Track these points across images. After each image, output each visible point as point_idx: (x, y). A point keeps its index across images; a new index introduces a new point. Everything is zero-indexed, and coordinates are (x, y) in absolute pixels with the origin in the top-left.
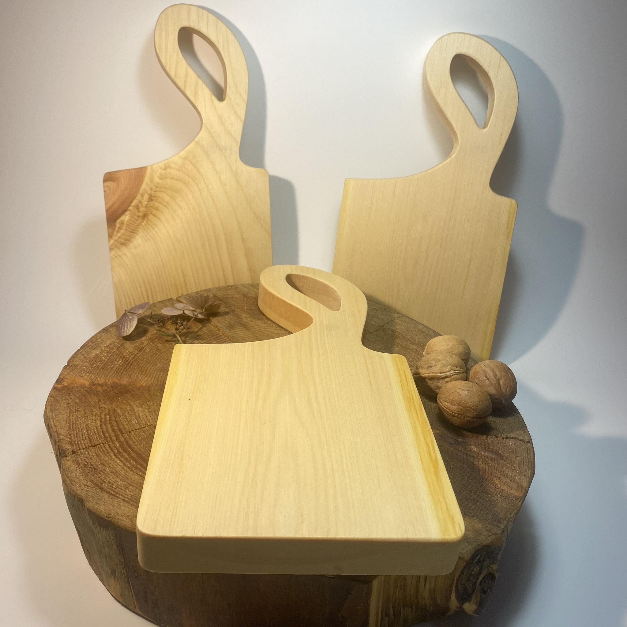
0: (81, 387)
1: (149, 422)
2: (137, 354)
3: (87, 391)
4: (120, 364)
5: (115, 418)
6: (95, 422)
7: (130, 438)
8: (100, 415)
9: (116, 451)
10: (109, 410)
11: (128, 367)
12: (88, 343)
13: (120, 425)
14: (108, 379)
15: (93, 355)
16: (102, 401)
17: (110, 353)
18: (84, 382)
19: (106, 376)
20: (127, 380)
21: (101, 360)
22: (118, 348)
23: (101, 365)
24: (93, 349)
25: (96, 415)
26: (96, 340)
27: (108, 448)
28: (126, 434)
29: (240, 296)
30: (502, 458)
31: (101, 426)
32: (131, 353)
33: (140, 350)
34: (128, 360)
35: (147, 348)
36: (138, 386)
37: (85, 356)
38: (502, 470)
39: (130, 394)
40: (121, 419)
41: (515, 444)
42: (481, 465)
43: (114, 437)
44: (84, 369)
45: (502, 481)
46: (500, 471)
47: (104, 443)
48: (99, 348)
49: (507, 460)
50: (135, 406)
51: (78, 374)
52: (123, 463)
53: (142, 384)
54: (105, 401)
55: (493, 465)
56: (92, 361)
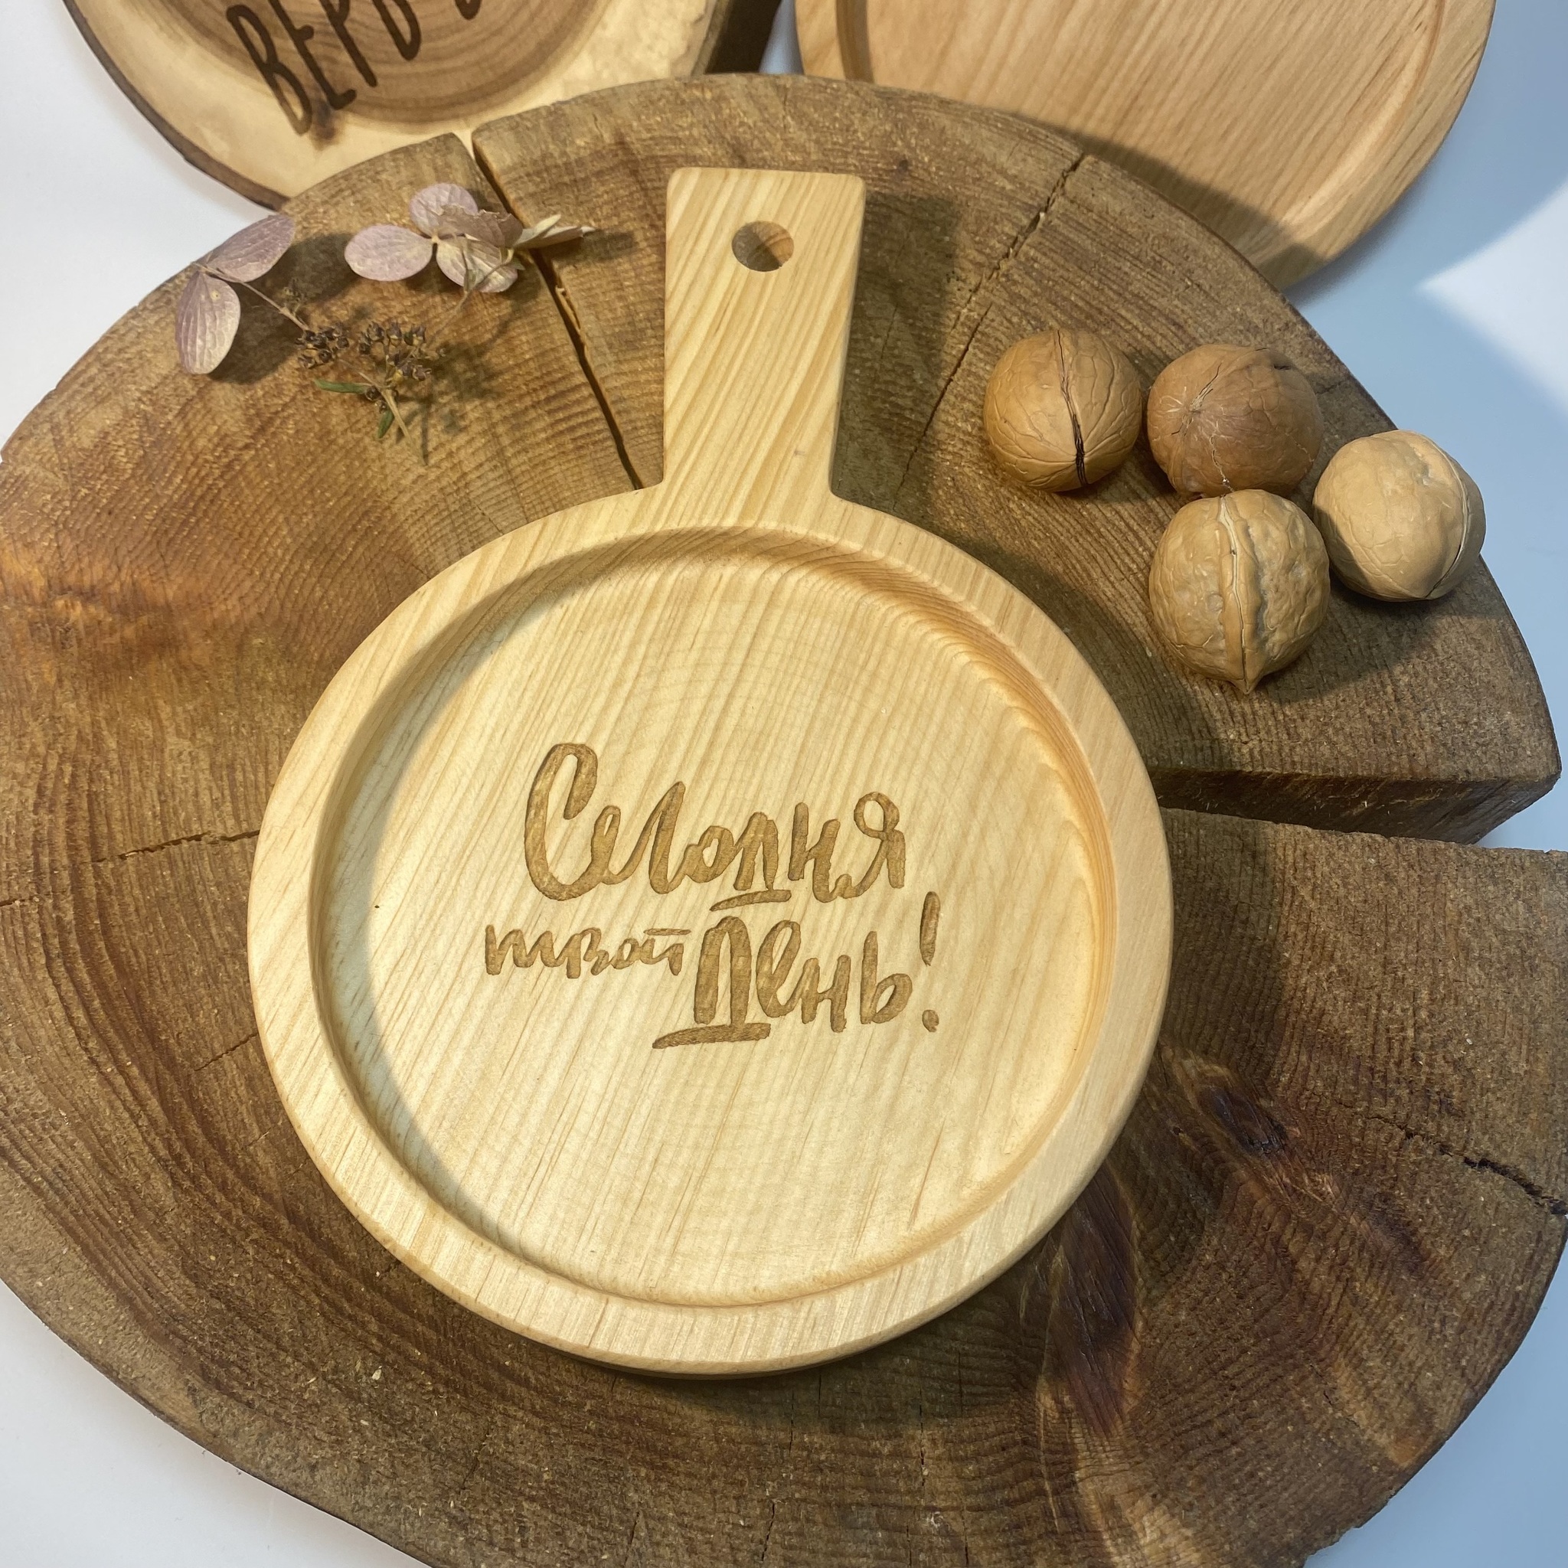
0: (17, 598)
1: (200, 819)
2: (247, 447)
3: (31, 624)
4: (171, 497)
5: (91, 781)
6: (18, 789)
7: (120, 891)
8: (45, 759)
9: (56, 941)
10: (80, 738)
11: (200, 514)
12: (89, 366)
13: (98, 818)
14: (115, 569)
15: (92, 432)
16: (67, 683)
17: (151, 434)
18: (29, 573)
19: (112, 551)
20: (180, 580)
21: (111, 468)
22: (186, 404)
23: (109, 489)
24: (101, 401)
25: (33, 754)
26: (120, 351)
27: (34, 927)
28: (111, 865)
29: (720, 153)
30: (1416, 1265)
31: (36, 812)
32: (223, 440)
33: (262, 424)
34: (207, 475)
35: (288, 417)
36: (208, 619)
37: (62, 438)
38: (1387, 1325)
39: (172, 660)
40: (110, 788)
41: (1499, 1204)
42: (1321, 1280)
43: (65, 874)
44: (44, 505)
45: (1366, 1376)
46: (1377, 1328)
47: (26, 896)
48: (120, 398)
49: (1431, 1281)
50: (171, 730)
51: (19, 528)
52: (66, 1008)
53: (227, 610)
54: (77, 685)
55: (1367, 1288)
56: (82, 464)
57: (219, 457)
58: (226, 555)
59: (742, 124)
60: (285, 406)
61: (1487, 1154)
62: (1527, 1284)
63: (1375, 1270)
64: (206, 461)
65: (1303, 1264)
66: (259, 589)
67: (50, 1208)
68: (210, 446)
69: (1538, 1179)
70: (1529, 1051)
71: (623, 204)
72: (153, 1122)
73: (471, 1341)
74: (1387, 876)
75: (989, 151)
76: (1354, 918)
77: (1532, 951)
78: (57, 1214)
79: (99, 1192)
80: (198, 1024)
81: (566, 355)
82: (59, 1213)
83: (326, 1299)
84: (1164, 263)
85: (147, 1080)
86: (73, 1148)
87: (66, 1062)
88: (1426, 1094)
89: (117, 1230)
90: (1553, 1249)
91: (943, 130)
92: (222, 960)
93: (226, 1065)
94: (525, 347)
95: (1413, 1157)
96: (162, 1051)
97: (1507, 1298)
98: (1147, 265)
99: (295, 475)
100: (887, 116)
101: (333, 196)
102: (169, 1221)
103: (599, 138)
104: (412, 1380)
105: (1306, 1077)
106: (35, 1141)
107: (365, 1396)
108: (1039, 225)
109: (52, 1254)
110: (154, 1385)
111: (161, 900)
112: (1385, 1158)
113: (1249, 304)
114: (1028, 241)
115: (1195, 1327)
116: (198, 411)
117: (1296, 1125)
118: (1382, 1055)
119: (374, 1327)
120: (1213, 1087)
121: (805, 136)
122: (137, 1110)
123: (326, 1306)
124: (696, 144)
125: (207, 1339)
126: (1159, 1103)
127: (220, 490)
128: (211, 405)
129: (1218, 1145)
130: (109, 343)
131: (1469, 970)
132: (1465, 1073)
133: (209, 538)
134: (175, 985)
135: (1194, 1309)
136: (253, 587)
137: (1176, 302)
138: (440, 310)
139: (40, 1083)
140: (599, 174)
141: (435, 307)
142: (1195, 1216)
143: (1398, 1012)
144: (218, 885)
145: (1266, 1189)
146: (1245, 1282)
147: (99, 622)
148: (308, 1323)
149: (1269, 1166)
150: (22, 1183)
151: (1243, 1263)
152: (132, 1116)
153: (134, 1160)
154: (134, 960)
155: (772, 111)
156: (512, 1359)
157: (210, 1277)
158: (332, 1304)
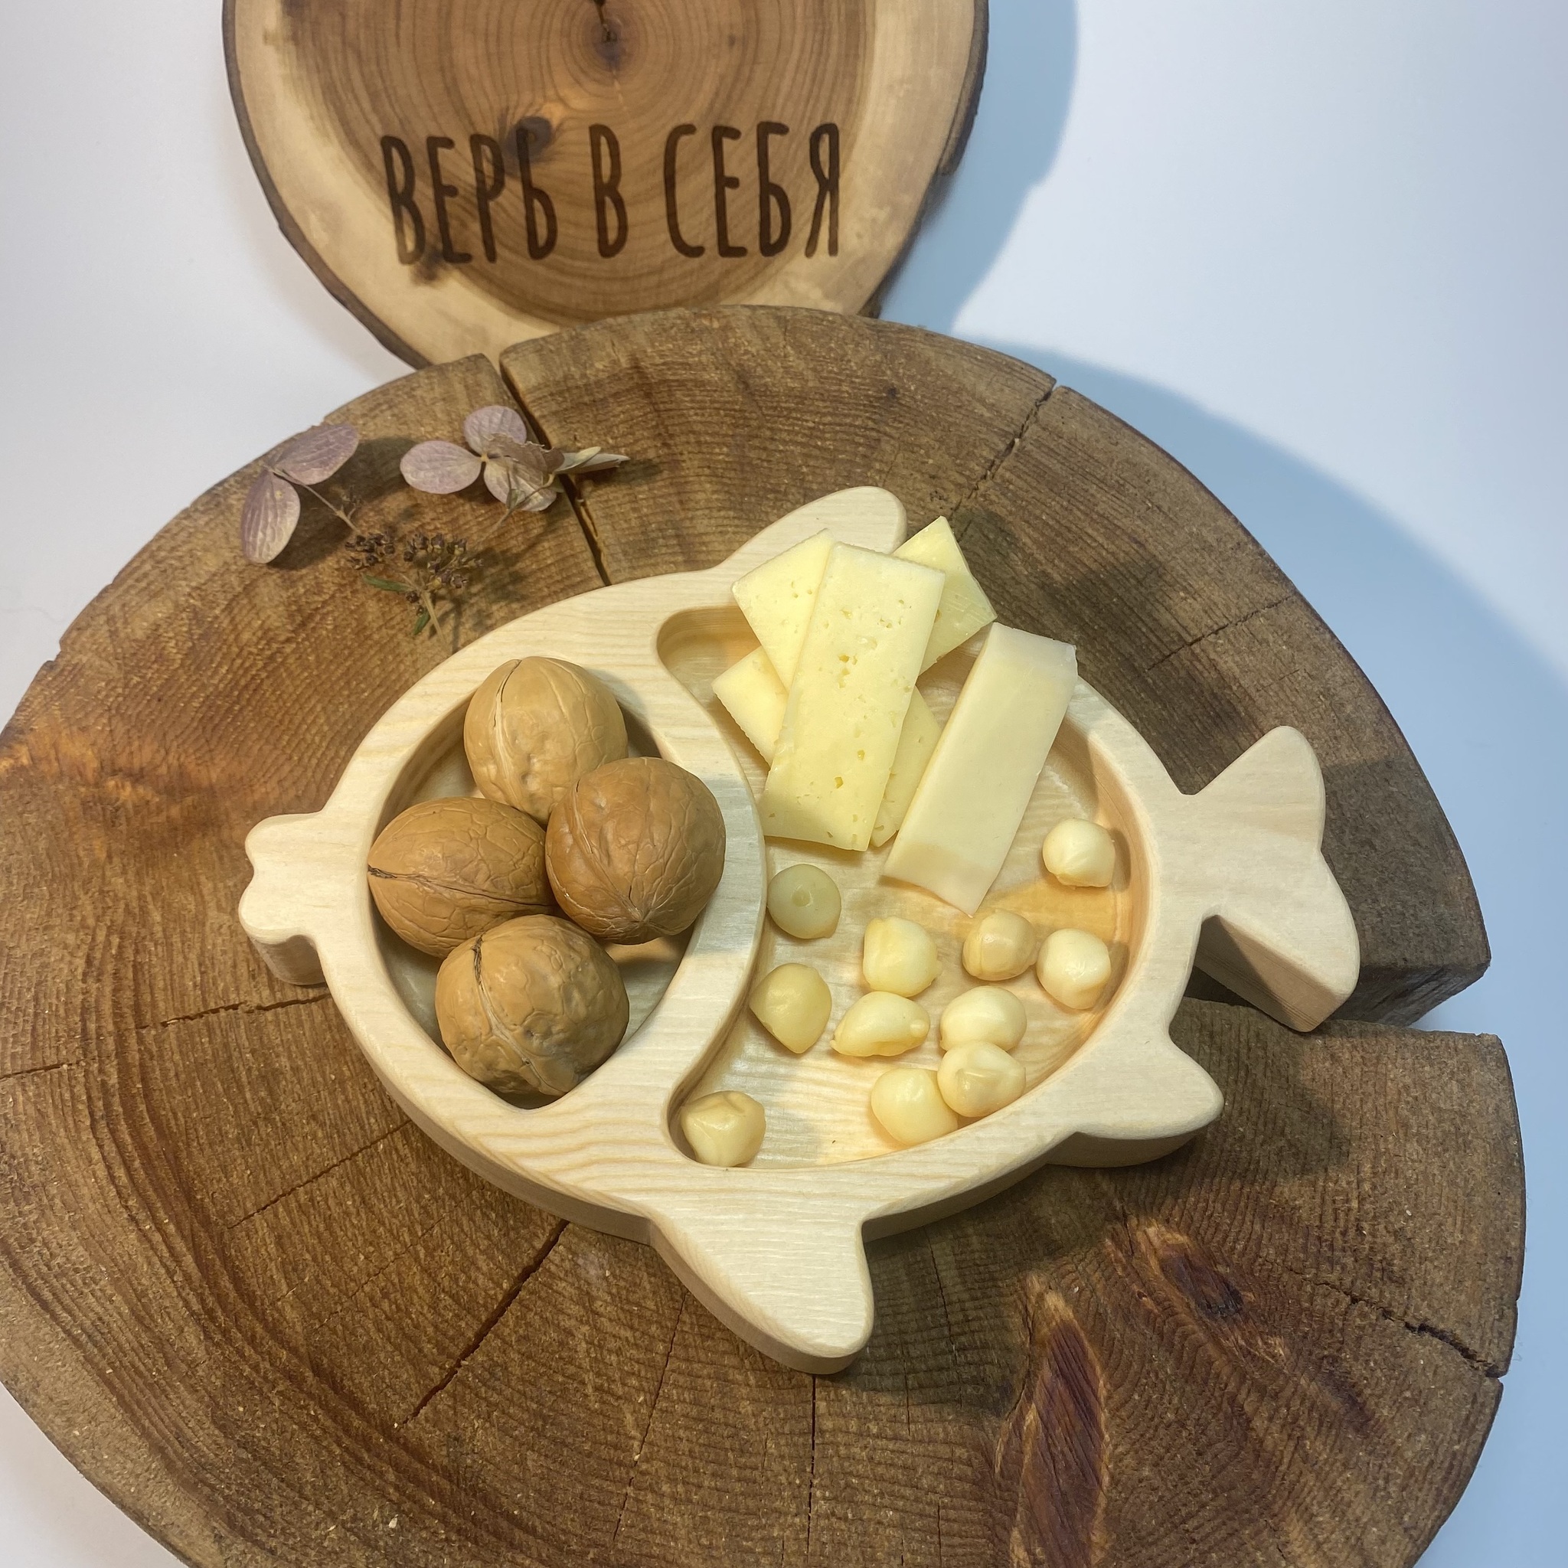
0: (71, 779)
1: (237, 989)
3: (83, 803)
4: (216, 686)
5: (137, 952)
6: (68, 958)
7: (161, 1056)
8: (94, 930)
9: (101, 1103)
10: (128, 910)
12: (143, 562)
13: (143, 987)
14: (163, 752)
15: (145, 624)
16: (116, 860)
17: (200, 627)
18: (83, 755)
19: (160, 736)
20: (224, 763)
21: (161, 658)
22: (232, 600)
23: (159, 678)
24: (154, 595)
25: (83, 925)
26: (173, 549)
27: (80, 1090)
28: (153, 1032)
29: (726, 378)
30: (1362, 1424)
31: (84, 981)
32: (267, 634)
33: (303, 619)
34: (251, 666)
35: (328, 613)
36: (249, 801)
37: (117, 630)
38: (1335, 1482)
39: (214, 839)
40: (154, 959)
41: (1437, 1367)
42: (1274, 1437)
43: (111, 1040)
44: (99, 692)
45: (1316, 1531)
46: (1327, 1484)
47: (73, 1061)
48: (171, 593)
49: (1376, 1440)
50: (212, 904)
51: (76, 712)
52: (109, 1168)
53: (267, 793)
54: (125, 861)
55: (1317, 1446)
56: (134, 654)
57: (263, 650)
58: (267, 742)
59: (747, 352)
60: (325, 603)
61: (1426, 1319)
62: (1464, 1443)
63: (1324, 1429)
64: (250, 653)
65: (1257, 1423)
66: (298, 772)
67: (88, 1359)
68: (255, 639)
69: (1474, 1346)
70: (1463, 1222)
71: (637, 424)
72: (188, 1278)
73: (481, 1490)
74: (1332, 1056)
75: (969, 380)
76: (1303, 1096)
77: (1464, 1128)
78: (95, 1365)
79: (136, 1345)
80: (232, 1185)
81: (585, 561)
82: (97, 1364)
83: (347, 1449)
84: (1127, 486)
85: (183, 1237)
86: (111, 1302)
87: (108, 1219)
88: (1370, 1263)
89: (151, 1381)
90: (1487, 1411)
91: (927, 362)
92: (255, 1123)
93: (257, 1224)
94: (548, 553)
95: (1358, 1321)
96: (198, 1209)
97: (1445, 1457)
98: (1112, 487)
99: (332, 668)
100: (877, 348)
101: (371, 410)
102: (201, 1373)
103: (615, 362)
104: (426, 1528)
105: (1259, 1244)
106: (76, 1295)
107: (381, 1543)
108: (1014, 450)
109: (89, 1404)
110: (182, 1532)
111: (200, 1066)
112: (1332, 1322)
113: (1204, 524)
114: (1004, 464)
115: (1156, 1482)
116: (244, 606)
117: (1251, 1291)
118: (1328, 1226)
119: (391, 1476)
120: (1173, 1254)
121: (802, 365)
122: (172, 1265)
123: (347, 1457)
124: (704, 369)
125: (234, 1487)
126: (1124, 1269)
127: (262, 680)
128: (257, 601)
129: (1179, 1309)
130: (163, 541)
131: (1408, 1145)
132: (1406, 1243)
133: (252, 725)
134: (211, 1145)
135: (1156, 1465)
136: (291, 771)
137: (1138, 522)
138: (469, 517)
139: (83, 1241)
140: (616, 395)
141: (464, 515)
142: (1157, 1376)
143: (1344, 1184)
144: (253, 1052)
145: (1223, 1350)
146: (1204, 1439)
147: (148, 802)
148: (329, 1473)
149: (1226, 1328)
150: (62, 1335)
151: (1202, 1421)
152: (168, 1271)
153: (168, 1314)
154: (173, 1122)
155: (773, 340)
156: (522, 1508)
157: (239, 1427)
158: (353, 1454)
